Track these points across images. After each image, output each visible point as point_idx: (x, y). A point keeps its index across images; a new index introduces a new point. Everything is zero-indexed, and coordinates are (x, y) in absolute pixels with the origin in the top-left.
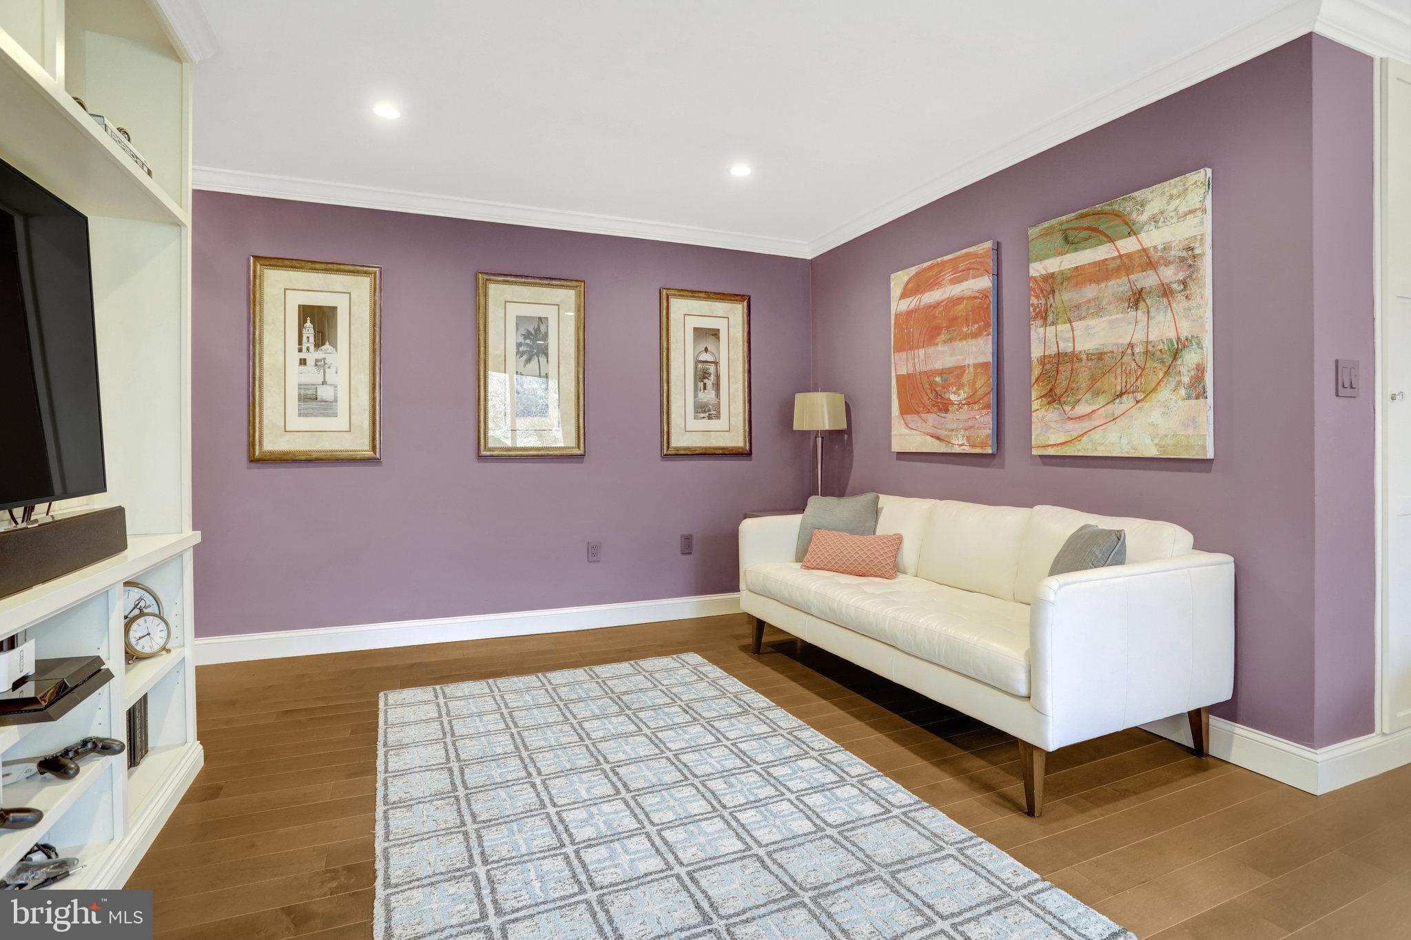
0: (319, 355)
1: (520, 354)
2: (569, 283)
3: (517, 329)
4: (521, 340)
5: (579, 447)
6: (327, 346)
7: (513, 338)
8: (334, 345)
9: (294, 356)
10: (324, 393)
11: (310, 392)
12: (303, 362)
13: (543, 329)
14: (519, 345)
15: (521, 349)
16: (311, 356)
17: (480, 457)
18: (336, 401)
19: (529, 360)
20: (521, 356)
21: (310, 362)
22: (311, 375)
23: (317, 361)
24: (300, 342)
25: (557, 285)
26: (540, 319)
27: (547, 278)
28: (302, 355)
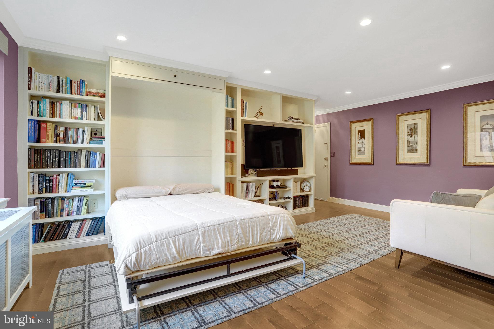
0: (361, 141)
1: (408, 135)
2: (424, 111)
3: (408, 128)
4: (409, 131)
5: (427, 162)
6: (363, 139)
7: (406, 131)
8: (364, 138)
9: (357, 142)
10: (362, 149)
11: (360, 149)
12: (358, 143)
13: (416, 127)
14: (408, 132)
15: (409, 134)
16: (360, 141)
17: (397, 164)
18: (364, 151)
19: (411, 137)
20: (409, 135)
21: (360, 143)
22: (360, 145)
23: (361, 142)
24: (358, 139)
25: (420, 113)
26: (415, 124)
27: (416, 111)
28: (359, 141)
